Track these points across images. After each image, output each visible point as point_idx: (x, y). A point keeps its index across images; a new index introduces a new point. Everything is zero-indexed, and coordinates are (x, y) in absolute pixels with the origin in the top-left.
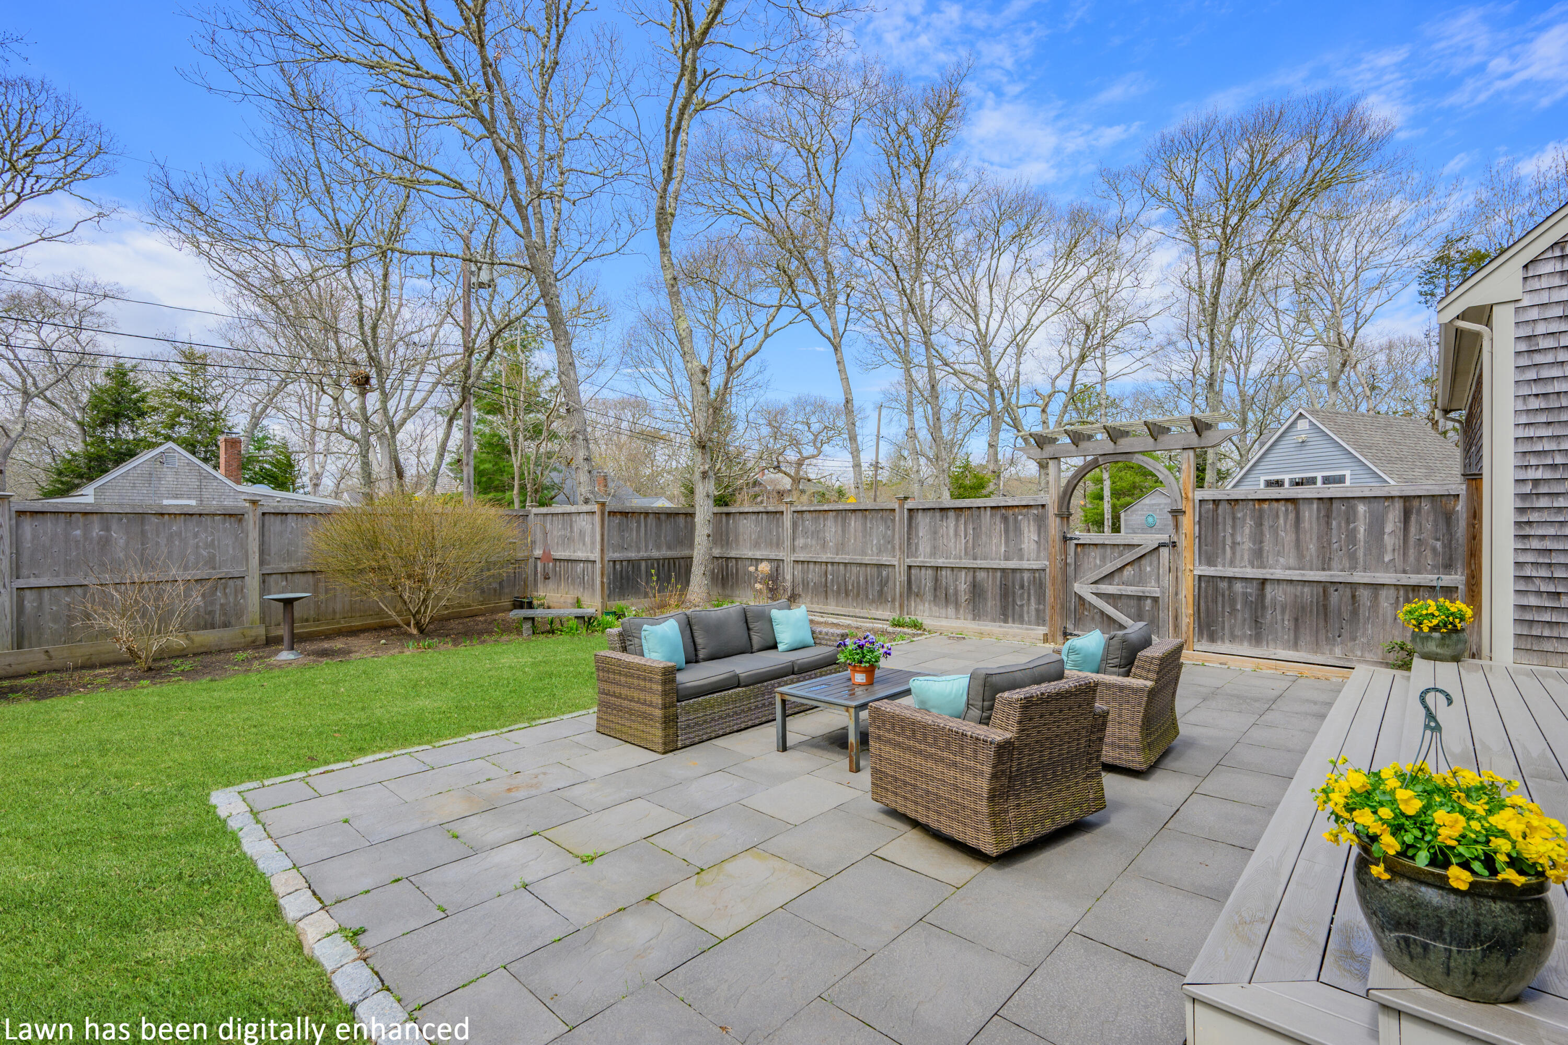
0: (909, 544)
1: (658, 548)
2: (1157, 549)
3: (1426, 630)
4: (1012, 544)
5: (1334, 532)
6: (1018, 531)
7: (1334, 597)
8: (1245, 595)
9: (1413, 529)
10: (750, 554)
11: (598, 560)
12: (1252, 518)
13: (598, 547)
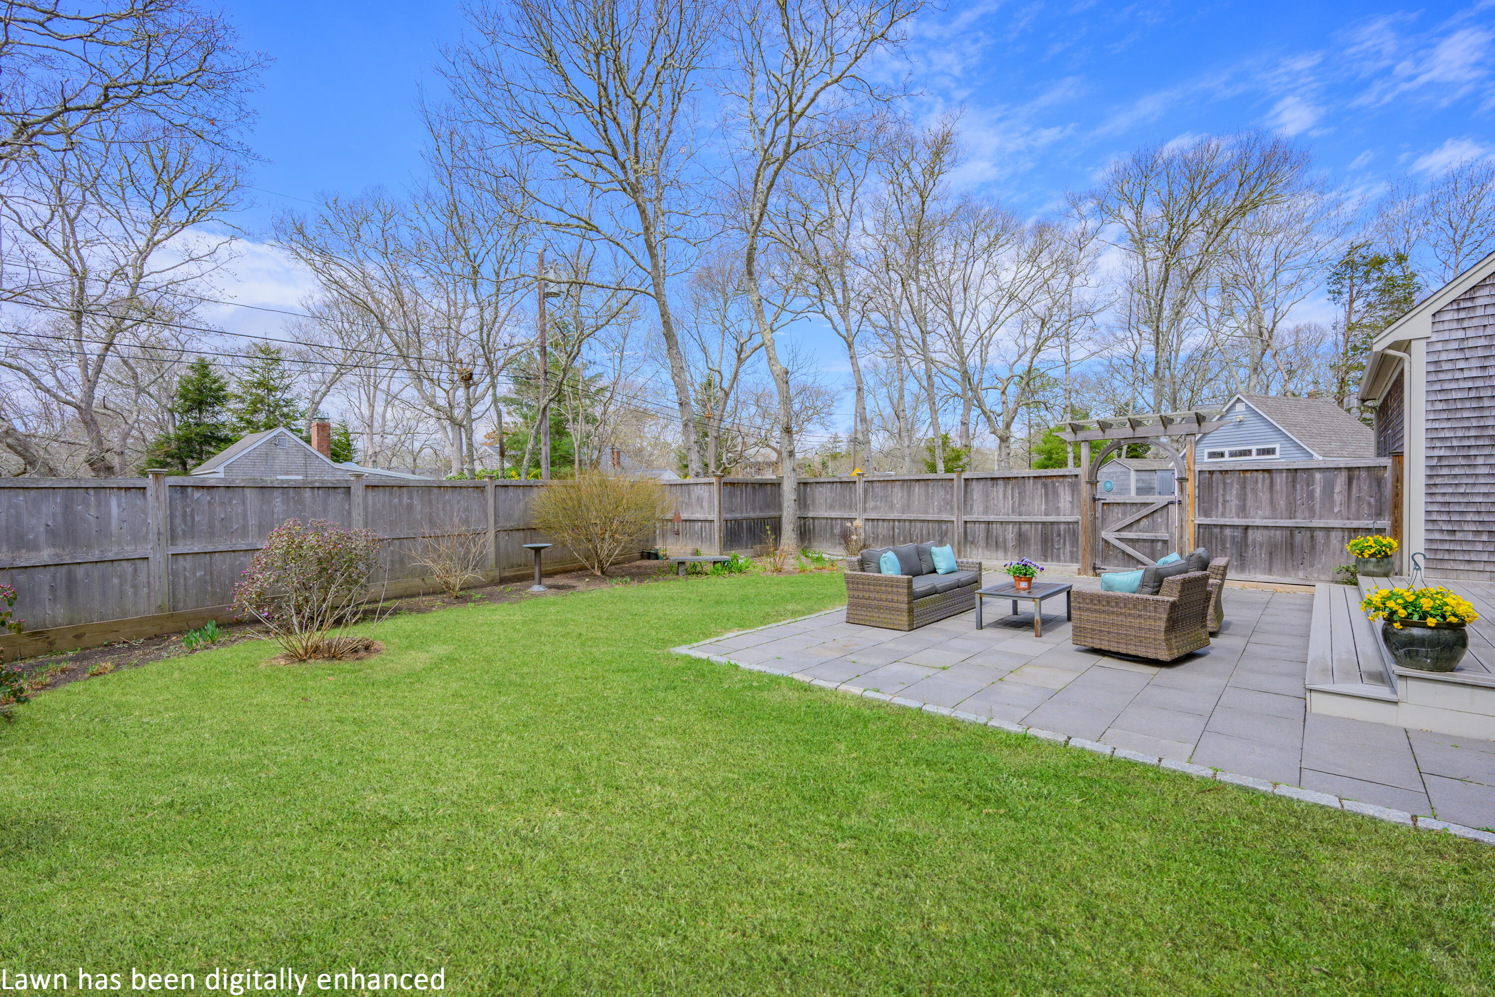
0: (965, 505)
1: (754, 510)
2: (1166, 506)
3: (1367, 556)
4: (1051, 504)
5: (1298, 492)
6: (1056, 493)
7: (1298, 537)
8: (1233, 537)
9: (1354, 490)
10: (826, 515)
11: (716, 519)
12: (1238, 483)
13: (717, 509)
